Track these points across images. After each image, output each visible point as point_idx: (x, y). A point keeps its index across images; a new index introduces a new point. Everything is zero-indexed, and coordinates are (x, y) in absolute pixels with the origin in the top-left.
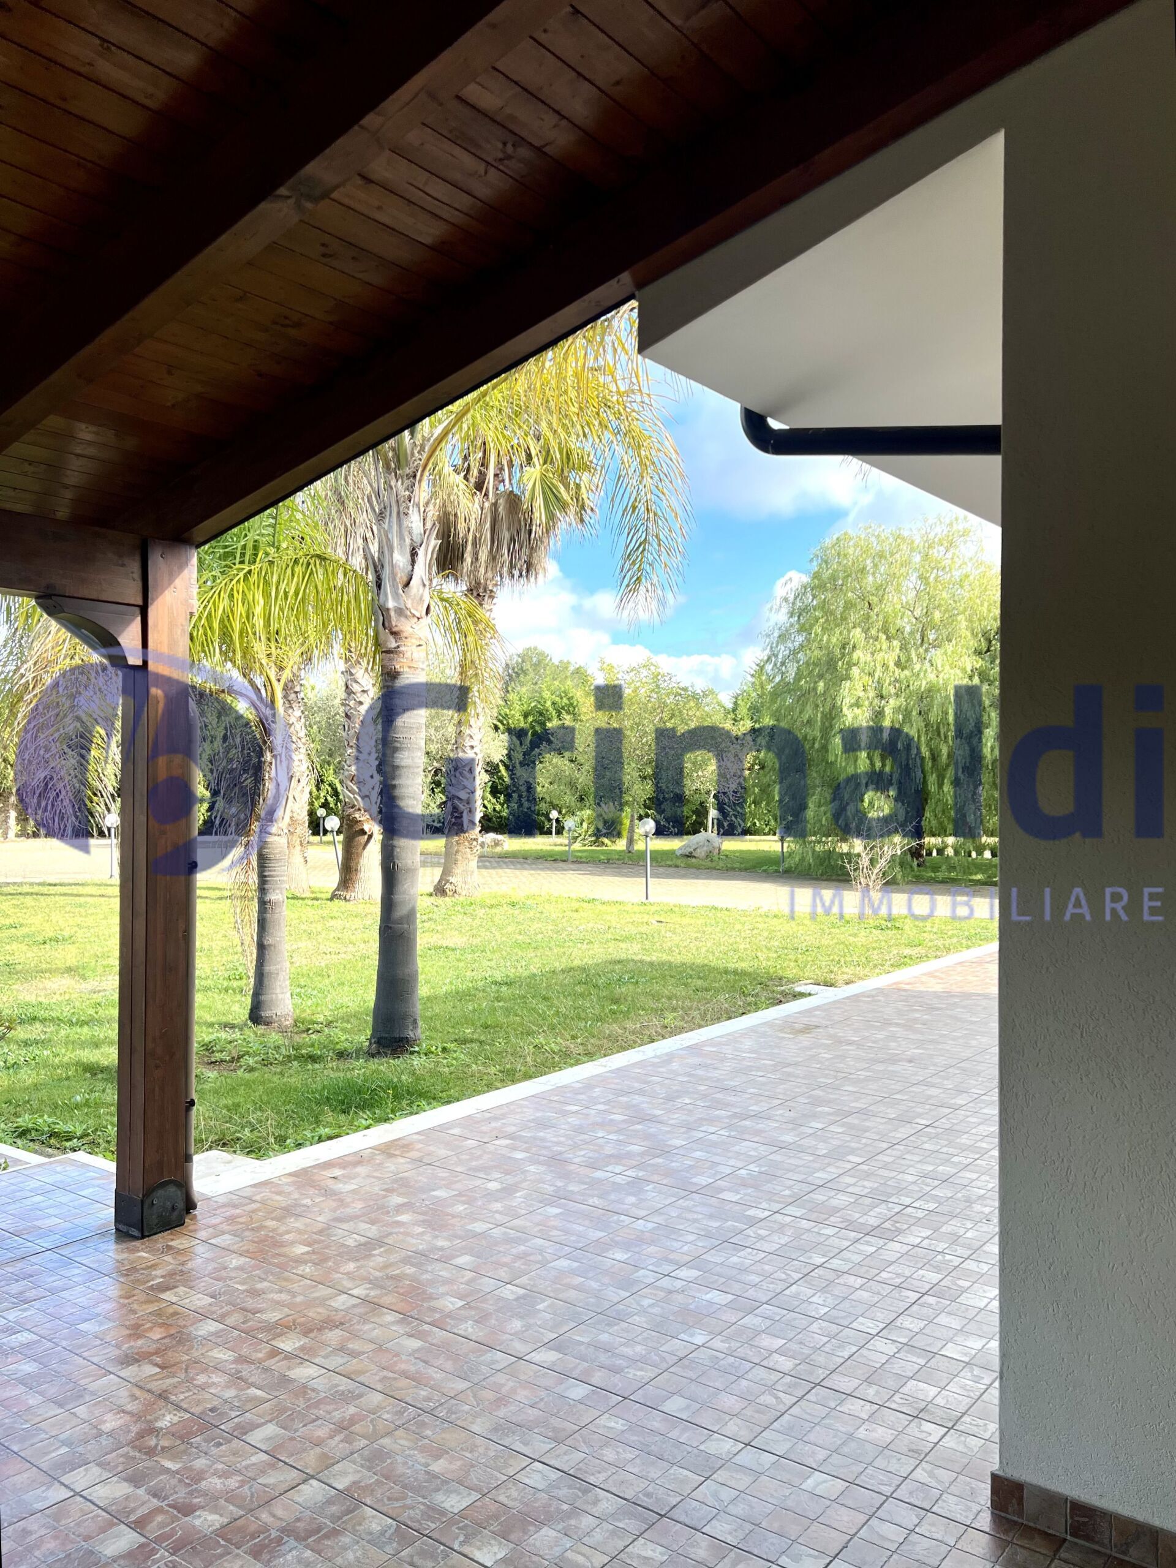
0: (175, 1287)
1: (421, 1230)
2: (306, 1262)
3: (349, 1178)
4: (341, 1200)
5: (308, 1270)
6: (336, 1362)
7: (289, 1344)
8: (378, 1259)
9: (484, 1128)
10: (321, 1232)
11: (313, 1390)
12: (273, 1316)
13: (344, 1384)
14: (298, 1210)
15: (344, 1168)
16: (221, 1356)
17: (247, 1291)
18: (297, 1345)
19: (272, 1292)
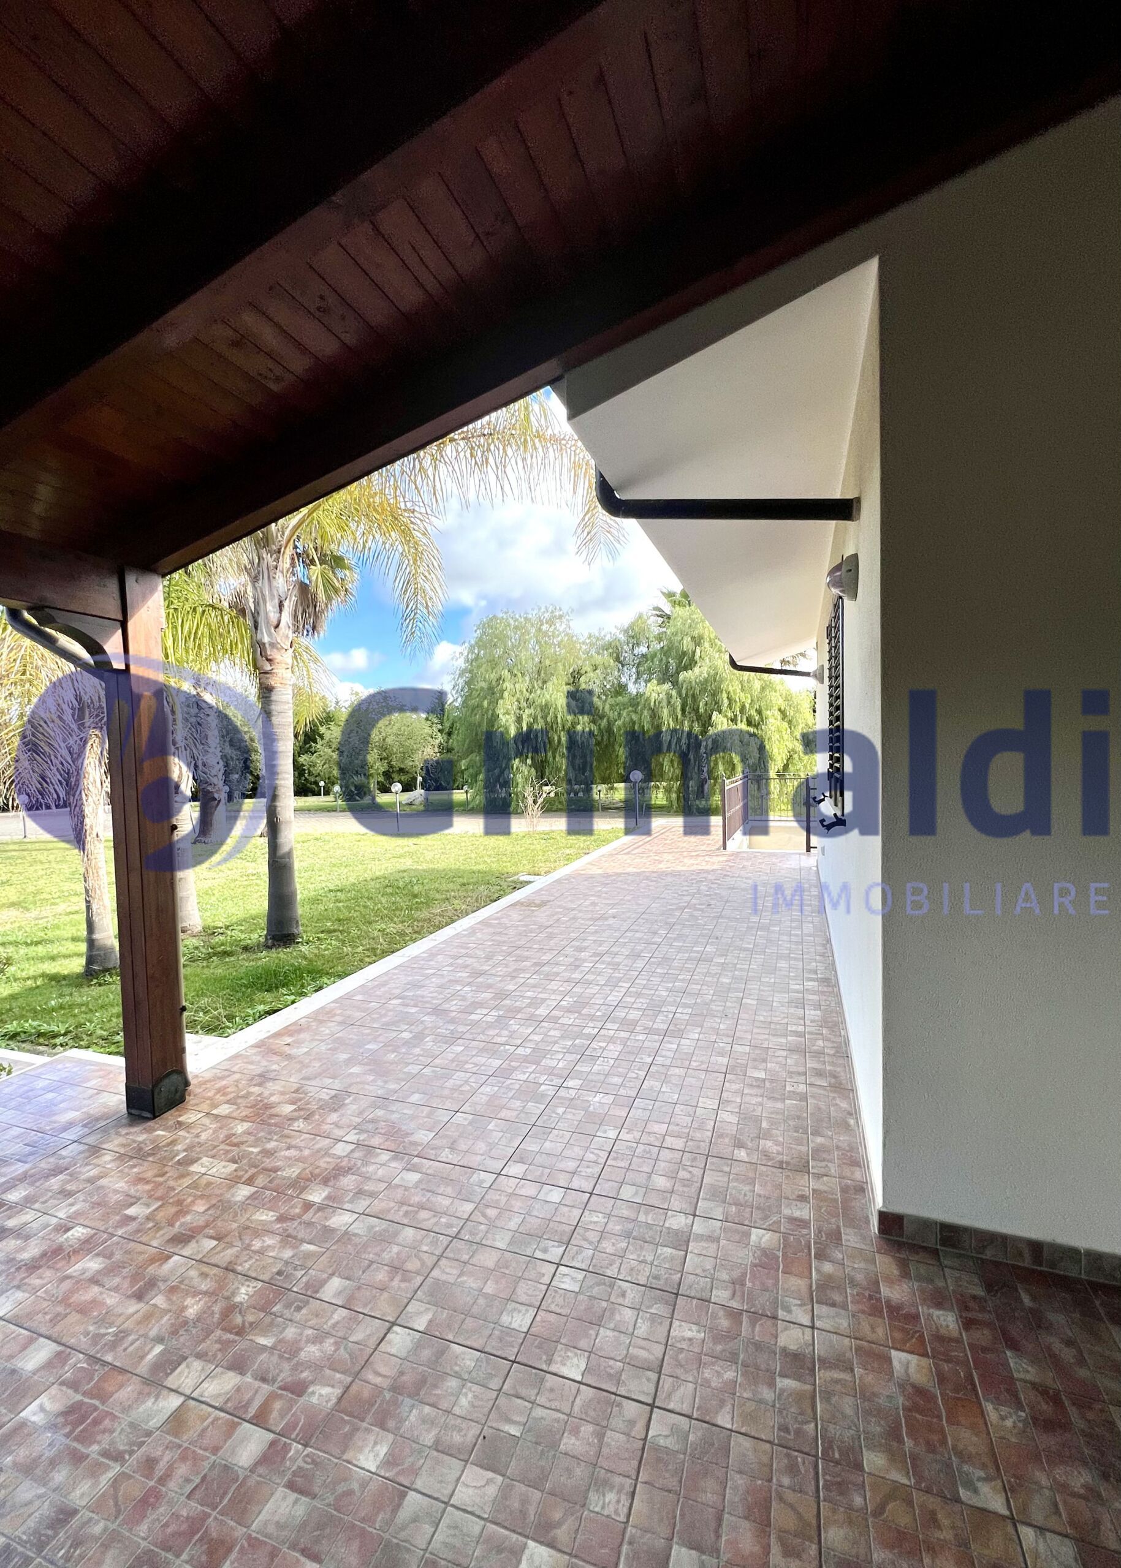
0: (199, 1159)
1: (372, 1078)
2: (296, 1119)
3: (299, 1043)
4: (301, 1062)
5: (302, 1126)
6: (362, 1205)
7: (317, 1195)
8: (352, 1108)
9: (378, 993)
10: (296, 1091)
11: (355, 1235)
12: (292, 1172)
13: (379, 1226)
14: (272, 1075)
15: (291, 1035)
16: (264, 1218)
17: (260, 1152)
18: (324, 1195)
19: (281, 1150)
